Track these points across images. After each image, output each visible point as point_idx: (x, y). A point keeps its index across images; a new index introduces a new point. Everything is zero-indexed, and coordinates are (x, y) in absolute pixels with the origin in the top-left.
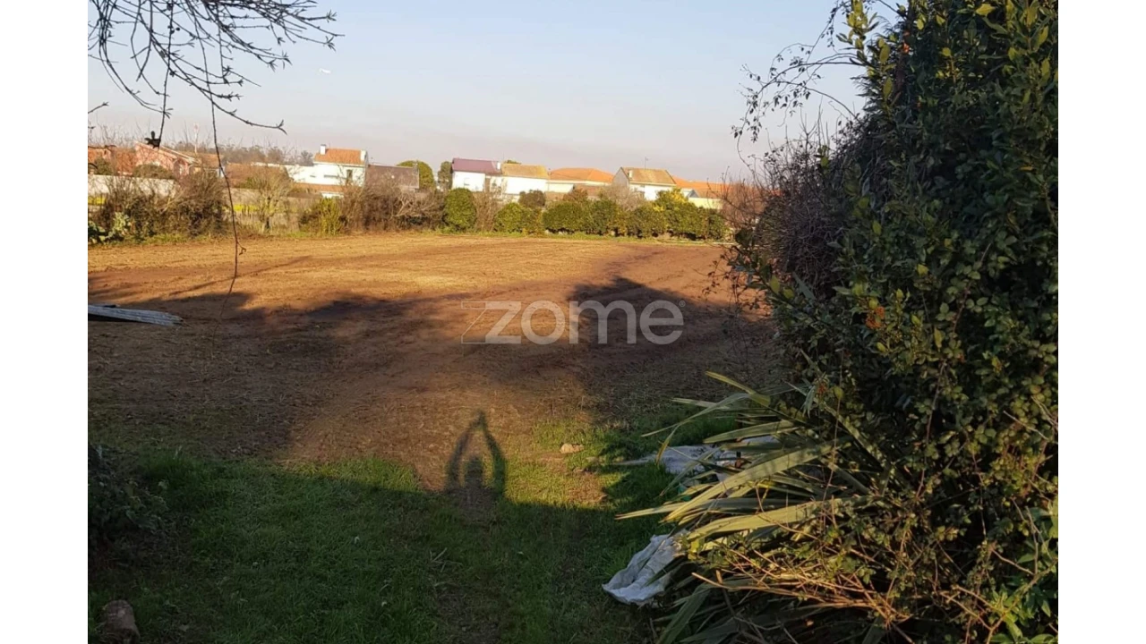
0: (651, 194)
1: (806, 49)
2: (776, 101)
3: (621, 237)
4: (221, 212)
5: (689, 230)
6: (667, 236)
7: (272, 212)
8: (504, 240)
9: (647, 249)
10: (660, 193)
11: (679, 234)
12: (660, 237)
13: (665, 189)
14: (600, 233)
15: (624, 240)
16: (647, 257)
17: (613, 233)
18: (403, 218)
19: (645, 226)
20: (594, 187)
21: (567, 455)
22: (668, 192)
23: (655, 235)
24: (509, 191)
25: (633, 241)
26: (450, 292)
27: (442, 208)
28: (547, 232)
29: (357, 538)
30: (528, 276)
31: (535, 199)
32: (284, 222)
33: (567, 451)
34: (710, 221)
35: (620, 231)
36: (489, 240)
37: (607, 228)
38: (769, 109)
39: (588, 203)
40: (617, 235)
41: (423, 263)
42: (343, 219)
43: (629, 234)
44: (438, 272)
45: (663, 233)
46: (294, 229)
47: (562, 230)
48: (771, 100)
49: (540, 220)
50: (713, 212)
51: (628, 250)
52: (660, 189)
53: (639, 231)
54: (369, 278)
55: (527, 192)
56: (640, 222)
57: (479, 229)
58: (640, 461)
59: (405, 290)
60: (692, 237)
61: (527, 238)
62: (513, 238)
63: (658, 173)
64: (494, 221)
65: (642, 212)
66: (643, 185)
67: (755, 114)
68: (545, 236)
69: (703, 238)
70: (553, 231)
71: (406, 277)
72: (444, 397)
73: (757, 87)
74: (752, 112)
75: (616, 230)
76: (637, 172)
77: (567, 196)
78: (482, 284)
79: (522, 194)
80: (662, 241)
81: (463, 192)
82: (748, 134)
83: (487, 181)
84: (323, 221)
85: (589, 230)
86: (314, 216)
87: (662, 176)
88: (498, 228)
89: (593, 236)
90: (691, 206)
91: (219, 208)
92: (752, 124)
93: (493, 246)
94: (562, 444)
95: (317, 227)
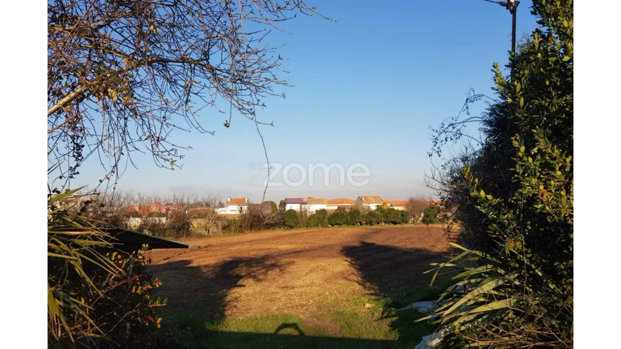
0: (373, 207)
1: (455, 119)
2: (446, 140)
3: (363, 226)
4: (189, 227)
5: (393, 220)
6: (383, 224)
7: (210, 225)
8: (312, 230)
9: (376, 229)
10: (377, 206)
11: (388, 223)
12: (380, 224)
13: (380, 204)
14: (353, 224)
15: (364, 226)
16: (377, 232)
17: (359, 224)
18: (267, 223)
19: (374, 220)
20: (347, 206)
21: (369, 308)
22: (381, 206)
23: (378, 223)
24: (311, 210)
25: (369, 227)
26: (294, 250)
27: (283, 219)
28: (330, 226)
29: (282, 346)
30: (327, 243)
31: (323, 212)
32: (215, 230)
33: (368, 307)
34: (402, 215)
35: (362, 223)
36: (305, 231)
37: (357, 222)
38: (443, 143)
39: (346, 212)
40: (361, 225)
41: (279, 241)
42: (240, 226)
43: (366, 224)
44: (285, 243)
45: (381, 223)
46: (220, 232)
47: (336, 224)
48: (444, 139)
49: (326, 220)
50: (402, 211)
51: (368, 230)
52: (377, 204)
53: (371, 222)
54: (257, 248)
55: (319, 210)
56: (371, 218)
57: (300, 227)
58: (404, 309)
59: (274, 251)
60: (395, 223)
61: (321, 229)
62: (315, 229)
63: (375, 198)
64: (306, 222)
65: (371, 213)
66: (369, 204)
67: (437, 146)
68: (329, 228)
69: (400, 223)
70: (332, 225)
71: (273, 246)
72: (303, 290)
73: (436, 135)
74: (435, 146)
75: (360, 223)
76: (366, 198)
77: (336, 210)
78: (307, 246)
79: (317, 211)
80: (381, 226)
81: (291, 211)
82: (435, 155)
83: (301, 207)
84: (233, 228)
85: (348, 223)
86: (228, 226)
87: (377, 199)
88: (308, 225)
89: (350, 226)
90: (393, 209)
91: (188, 225)
92: (437, 150)
93: (307, 233)
94: (365, 305)
95: (230, 231)
